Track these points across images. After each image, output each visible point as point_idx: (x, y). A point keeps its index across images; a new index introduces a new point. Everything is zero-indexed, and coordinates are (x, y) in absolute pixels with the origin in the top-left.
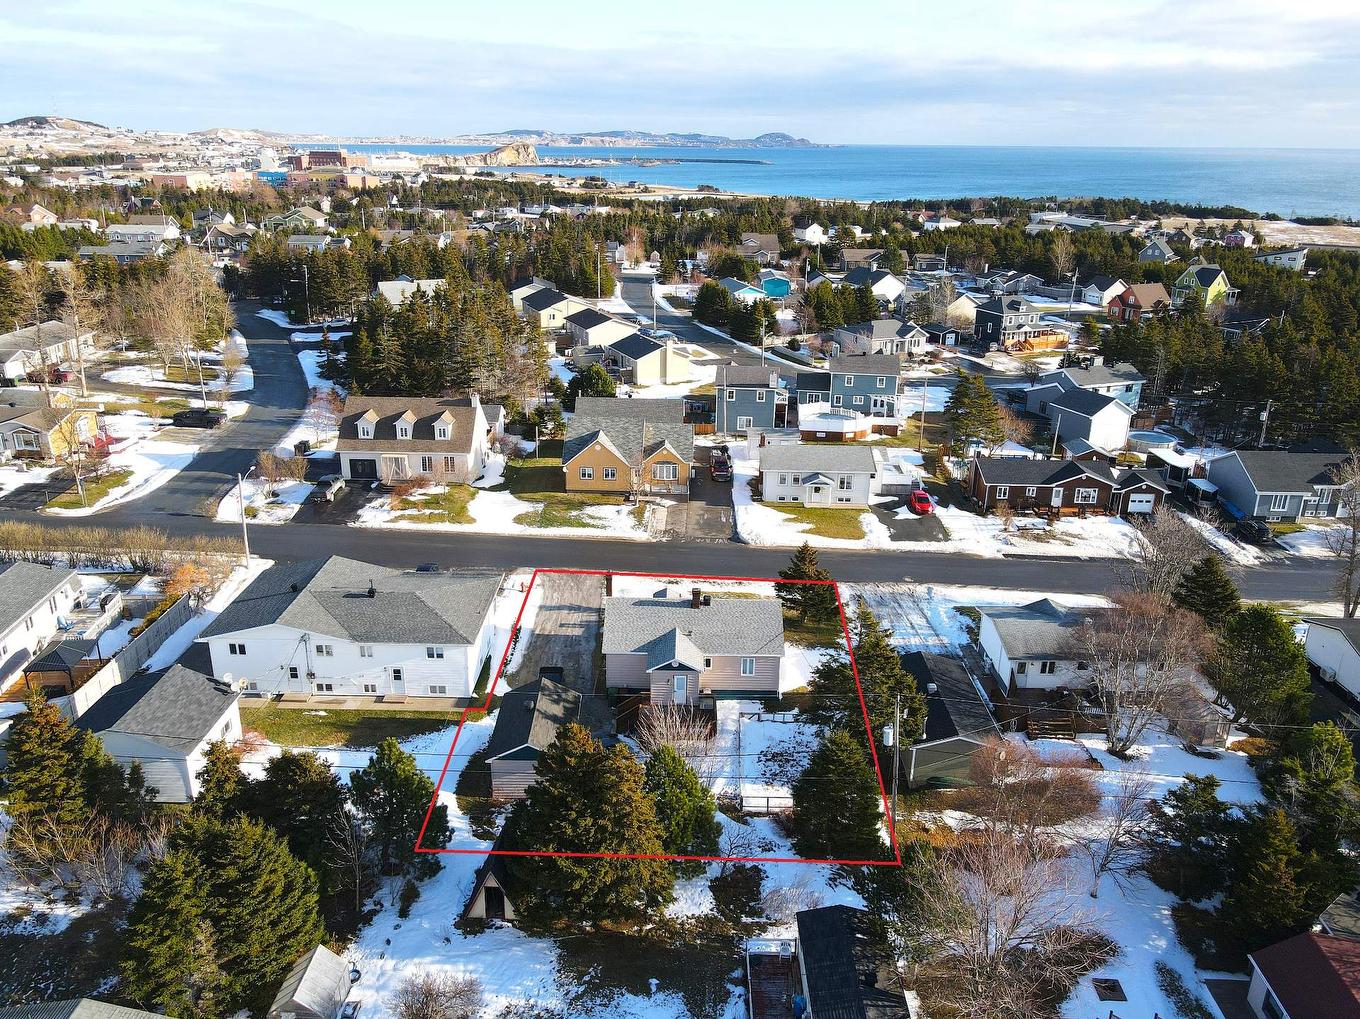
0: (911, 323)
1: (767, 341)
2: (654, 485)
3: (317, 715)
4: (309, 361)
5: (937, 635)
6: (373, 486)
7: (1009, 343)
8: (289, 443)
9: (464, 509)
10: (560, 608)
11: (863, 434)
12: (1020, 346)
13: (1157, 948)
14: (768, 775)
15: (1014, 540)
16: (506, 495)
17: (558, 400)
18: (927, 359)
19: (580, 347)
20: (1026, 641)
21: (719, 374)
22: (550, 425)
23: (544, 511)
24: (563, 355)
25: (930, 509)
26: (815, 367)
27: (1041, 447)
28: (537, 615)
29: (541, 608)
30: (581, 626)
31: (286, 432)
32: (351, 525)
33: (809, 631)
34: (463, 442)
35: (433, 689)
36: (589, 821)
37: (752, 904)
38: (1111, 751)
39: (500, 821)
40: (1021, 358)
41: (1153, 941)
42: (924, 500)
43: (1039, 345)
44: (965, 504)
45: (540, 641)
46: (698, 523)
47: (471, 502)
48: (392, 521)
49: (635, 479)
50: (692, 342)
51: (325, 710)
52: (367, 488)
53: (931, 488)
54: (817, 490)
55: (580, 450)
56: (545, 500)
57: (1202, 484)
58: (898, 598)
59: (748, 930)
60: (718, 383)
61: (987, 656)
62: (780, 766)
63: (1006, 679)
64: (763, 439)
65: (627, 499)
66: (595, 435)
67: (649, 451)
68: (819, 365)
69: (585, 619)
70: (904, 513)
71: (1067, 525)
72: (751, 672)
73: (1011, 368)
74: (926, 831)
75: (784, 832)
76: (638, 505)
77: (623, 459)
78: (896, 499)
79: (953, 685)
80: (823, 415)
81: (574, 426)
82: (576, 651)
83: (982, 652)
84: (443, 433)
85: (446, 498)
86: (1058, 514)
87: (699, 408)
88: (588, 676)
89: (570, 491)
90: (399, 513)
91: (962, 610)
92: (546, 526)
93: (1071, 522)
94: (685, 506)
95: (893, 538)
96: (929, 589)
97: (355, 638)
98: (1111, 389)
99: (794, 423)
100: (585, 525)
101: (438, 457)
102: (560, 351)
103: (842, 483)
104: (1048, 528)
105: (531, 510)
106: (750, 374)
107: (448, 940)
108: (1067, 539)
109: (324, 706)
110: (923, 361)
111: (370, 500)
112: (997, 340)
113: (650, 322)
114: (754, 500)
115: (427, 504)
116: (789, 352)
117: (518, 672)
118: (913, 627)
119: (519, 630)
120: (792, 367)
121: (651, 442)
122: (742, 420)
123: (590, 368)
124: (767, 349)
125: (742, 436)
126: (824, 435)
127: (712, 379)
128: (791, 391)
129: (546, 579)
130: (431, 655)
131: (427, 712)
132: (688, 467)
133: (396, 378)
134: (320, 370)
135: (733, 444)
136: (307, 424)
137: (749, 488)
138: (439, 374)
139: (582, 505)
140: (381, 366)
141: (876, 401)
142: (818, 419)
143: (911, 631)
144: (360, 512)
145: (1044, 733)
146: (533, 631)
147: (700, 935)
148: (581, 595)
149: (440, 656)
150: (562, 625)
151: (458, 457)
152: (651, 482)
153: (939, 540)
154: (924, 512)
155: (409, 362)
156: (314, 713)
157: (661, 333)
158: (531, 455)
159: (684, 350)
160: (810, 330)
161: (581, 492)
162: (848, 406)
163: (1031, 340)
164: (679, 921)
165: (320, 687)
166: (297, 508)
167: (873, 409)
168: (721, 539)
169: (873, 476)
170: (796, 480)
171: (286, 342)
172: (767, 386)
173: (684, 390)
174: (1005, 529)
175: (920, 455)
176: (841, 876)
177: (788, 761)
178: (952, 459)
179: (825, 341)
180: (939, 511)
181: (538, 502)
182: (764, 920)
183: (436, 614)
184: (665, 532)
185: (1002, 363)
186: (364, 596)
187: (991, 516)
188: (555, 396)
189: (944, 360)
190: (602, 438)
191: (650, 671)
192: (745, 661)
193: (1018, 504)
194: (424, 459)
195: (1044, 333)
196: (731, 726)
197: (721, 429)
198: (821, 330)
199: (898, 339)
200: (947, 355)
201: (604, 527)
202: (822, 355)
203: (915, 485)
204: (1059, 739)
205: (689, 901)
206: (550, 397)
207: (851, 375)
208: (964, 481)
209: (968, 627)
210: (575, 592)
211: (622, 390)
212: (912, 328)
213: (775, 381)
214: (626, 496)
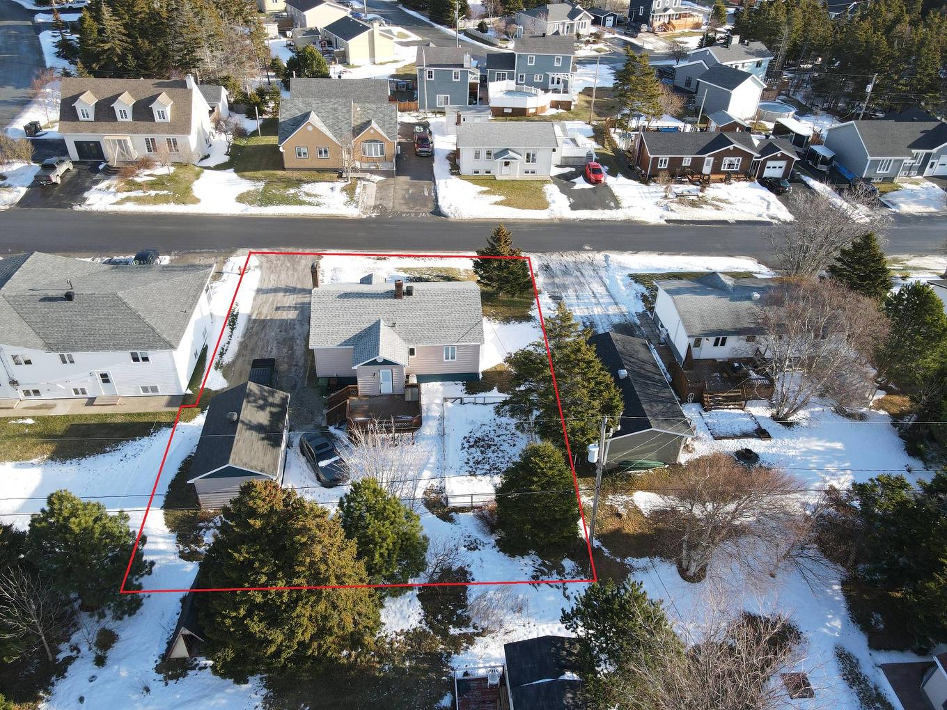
0: (578, 7)
1: (461, 24)
2: (365, 162)
3: (23, 424)
4: (48, 40)
5: (616, 304)
6: (101, 167)
7: (656, 24)
8: (21, 124)
9: (188, 189)
10: (276, 290)
11: (543, 109)
12: (665, 28)
13: (832, 629)
14: (471, 464)
15: (674, 206)
16: (230, 174)
17: (280, 80)
18: (591, 39)
19: (298, 29)
20: (702, 317)
21: (419, 55)
22: (272, 104)
23: (265, 190)
24: (285, 36)
25: (603, 179)
26: (501, 47)
27: (690, 119)
28: (255, 299)
29: (259, 291)
30: (295, 308)
31: (20, 113)
32: (77, 208)
33: (504, 304)
34: (182, 123)
35: (145, 389)
36: (281, 584)
37: (459, 612)
38: (775, 418)
39: (208, 538)
40: (665, 38)
41: (829, 622)
42: (597, 171)
43: (682, 26)
44: (630, 173)
45: (257, 327)
46: (404, 198)
47: (196, 182)
48: (117, 203)
49: (345, 156)
50: (397, 24)
51: (33, 418)
52: (95, 170)
53: (603, 159)
54: (507, 164)
55: (294, 131)
56: (265, 178)
57: (820, 150)
58: (580, 266)
59: (456, 644)
60: (418, 63)
61: (662, 326)
62: (482, 452)
63: (683, 352)
64: (459, 117)
65: (340, 176)
66: (306, 116)
67: (357, 131)
68: (504, 46)
69: (299, 301)
70: (580, 184)
71: (716, 190)
72: (453, 358)
73: (658, 47)
74: (619, 516)
75: (487, 529)
76: (350, 182)
77: (334, 139)
78: (573, 169)
79: (641, 368)
80: (509, 92)
81: (288, 106)
82: (291, 335)
83: (656, 321)
84: (162, 115)
85: (171, 178)
86: (708, 180)
87: (403, 87)
88: (301, 363)
89: (289, 169)
90: (125, 195)
91: (636, 278)
92: (266, 204)
93: (720, 188)
94: (391, 181)
95: (574, 207)
96: (606, 257)
97: (50, 347)
98: (746, 65)
99: (485, 100)
100: (301, 203)
101: (160, 139)
102: (282, 32)
103: (528, 155)
104: (701, 194)
105: (252, 188)
106: (447, 54)
107: (147, 690)
108: (717, 204)
109: (32, 413)
110: (588, 42)
111: (97, 182)
112: (647, 22)
113: (361, 6)
114: (453, 174)
115: (152, 185)
116: (479, 34)
117: (234, 362)
118: (595, 296)
119: (236, 316)
120: (481, 47)
121: (359, 122)
122: (440, 98)
123: (304, 49)
124: (460, 32)
125: (439, 113)
126: (510, 111)
127: (414, 60)
128: (482, 70)
129: (263, 259)
130: (136, 359)
131: (139, 415)
132: (393, 144)
133: (123, 58)
134: (57, 50)
135: (434, 120)
136: (40, 104)
137: (448, 162)
138: (165, 55)
139: (298, 183)
140: (107, 46)
141: (553, 79)
142: (504, 96)
143: (594, 300)
144: (86, 195)
145: (718, 404)
146: (250, 316)
147: (409, 655)
148: (296, 277)
149: (145, 359)
150: (277, 309)
151: (180, 138)
152: (361, 160)
153: (611, 208)
154: (597, 182)
155: (134, 43)
156: (20, 421)
157: (370, 16)
158: (255, 134)
159: (389, 32)
160: (495, 14)
161: (299, 169)
162: (530, 83)
163: (674, 22)
164: (388, 640)
165: (27, 393)
166: (23, 191)
167: (551, 86)
168: (425, 213)
169: (554, 150)
170: (489, 154)
171: (30, 23)
172: (462, 66)
173: (391, 70)
174: (666, 196)
175: (590, 127)
176: (543, 573)
177: (489, 446)
178: (618, 131)
179: (508, 23)
180: (610, 180)
181: (259, 180)
182: (471, 630)
183: (139, 316)
184: (375, 207)
185: (651, 42)
186: (61, 299)
187: (652, 184)
188: (277, 76)
189: (606, 40)
190: (314, 118)
191: (355, 368)
192: (447, 349)
193: (676, 173)
194: (147, 141)
195: (685, 16)
196: (435, 411)
197: (423, 107)
198: (505, 13)
199: (568, 21)
200: (607, 36)
201: (318, 205)
202: (505, 37)
203: (589, 156)
204: (730, 409)
205: (398, 614)
206: (272, 77)
207: (532, 55)
208: (629, 152)
209: (642, 295)
210: (290, 272)
211: (335, 70)
212: (579, 12)
213: (469, 62)
214: (339, 173)
